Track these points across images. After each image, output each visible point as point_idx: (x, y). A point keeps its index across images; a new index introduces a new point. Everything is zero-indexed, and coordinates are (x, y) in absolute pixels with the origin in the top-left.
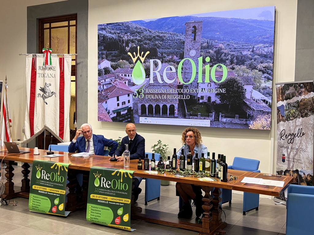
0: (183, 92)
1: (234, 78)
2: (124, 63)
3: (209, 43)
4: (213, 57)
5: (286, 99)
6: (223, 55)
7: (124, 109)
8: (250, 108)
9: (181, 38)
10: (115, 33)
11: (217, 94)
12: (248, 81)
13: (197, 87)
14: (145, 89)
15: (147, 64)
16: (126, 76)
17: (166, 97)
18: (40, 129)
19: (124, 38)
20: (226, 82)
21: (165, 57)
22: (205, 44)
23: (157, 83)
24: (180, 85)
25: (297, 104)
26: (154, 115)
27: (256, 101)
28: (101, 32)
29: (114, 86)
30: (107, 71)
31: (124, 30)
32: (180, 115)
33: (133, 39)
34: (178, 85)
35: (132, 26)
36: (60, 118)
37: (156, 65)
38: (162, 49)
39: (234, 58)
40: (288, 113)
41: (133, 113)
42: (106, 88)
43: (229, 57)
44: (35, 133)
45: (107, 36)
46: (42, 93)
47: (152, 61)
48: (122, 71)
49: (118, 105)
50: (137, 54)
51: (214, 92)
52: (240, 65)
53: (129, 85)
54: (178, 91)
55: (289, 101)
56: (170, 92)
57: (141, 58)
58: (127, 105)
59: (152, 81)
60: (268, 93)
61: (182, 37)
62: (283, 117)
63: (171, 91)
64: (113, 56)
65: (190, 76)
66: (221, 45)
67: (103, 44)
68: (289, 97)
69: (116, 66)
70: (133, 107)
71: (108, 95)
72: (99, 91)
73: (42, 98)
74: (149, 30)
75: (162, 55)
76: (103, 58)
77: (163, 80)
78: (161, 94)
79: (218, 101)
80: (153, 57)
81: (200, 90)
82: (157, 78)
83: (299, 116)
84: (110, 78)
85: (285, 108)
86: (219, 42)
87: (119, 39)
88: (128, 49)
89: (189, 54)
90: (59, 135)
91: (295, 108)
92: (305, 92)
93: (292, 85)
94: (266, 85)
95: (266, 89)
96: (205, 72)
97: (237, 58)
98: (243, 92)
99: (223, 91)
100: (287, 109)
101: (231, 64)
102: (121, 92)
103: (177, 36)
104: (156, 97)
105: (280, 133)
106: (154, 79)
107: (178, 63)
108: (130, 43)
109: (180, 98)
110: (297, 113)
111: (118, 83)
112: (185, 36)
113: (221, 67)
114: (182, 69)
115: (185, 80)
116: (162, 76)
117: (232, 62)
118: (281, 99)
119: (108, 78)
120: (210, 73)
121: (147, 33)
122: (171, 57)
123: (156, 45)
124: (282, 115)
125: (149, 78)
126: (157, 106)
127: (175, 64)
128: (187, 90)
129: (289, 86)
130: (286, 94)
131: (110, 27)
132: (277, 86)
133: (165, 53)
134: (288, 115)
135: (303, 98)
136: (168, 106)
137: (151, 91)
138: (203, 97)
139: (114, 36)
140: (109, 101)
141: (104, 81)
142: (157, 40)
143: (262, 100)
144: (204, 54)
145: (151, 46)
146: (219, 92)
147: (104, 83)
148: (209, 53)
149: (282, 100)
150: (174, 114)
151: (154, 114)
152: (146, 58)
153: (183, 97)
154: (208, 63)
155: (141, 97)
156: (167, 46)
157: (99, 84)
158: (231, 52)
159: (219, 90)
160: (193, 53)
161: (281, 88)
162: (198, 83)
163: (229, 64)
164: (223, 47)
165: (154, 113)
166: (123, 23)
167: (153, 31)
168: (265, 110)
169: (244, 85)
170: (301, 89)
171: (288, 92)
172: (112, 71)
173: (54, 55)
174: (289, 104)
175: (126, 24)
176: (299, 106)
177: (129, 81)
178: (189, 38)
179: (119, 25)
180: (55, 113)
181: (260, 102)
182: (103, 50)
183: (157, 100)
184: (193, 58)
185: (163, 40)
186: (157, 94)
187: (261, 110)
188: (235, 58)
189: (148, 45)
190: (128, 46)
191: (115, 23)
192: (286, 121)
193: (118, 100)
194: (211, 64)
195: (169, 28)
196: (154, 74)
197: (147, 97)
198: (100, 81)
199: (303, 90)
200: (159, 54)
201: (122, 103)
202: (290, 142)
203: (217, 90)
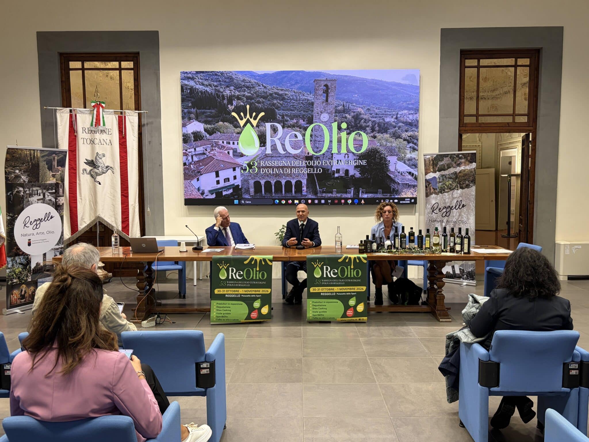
0: (313, 164)
1: (376, 148)
2: (227, 126)
3: (345, 106)
4: (350, 123)
5: (439, 170)
6: (362, 121)
7: (227, 188)
8: (394, 182)
9: (308, 98)
10: (210, 85)
11: (356, 167)
12: (392, 151)
13: (332, 158)
14: (259, 162)
15: (261, 128)
16: (230, 144)
17: (290, 171)
18: (88, 222)
19: (225, 92)
20: (366, 152)
21: (287, 121)
22: (340, 108)
23: (277, 154)
24: (309, 156)
25: (454, 175)
26: (273, 195)
27: (401, 174)
28: (186, 82)
29: (211, 158)
30: (197, 136)
31: (225, 82)
32: (310, 193)
33: (240, 95)
34: (306, 157)
35: (237, 78)
36: (122, 204)
37: (275, 130)
38: (283, 110)
39: (375, 124)
40: (442, 185)
41: (241, 193)
42: (197, 160)
43: (370, 124)
44: (79, 229)
45: (197, 89)
46: (89, 168)
47: (268, 125)
48: (224, 137)
49: (218, 182)
50: (245, 115)
51: (352, 163)
52: (382, 133)
53: (234, 155)
54: (306, 163)
55: (443, 173)
56: (296, 165)
57: (252, 120)
58: (232, 182)
59: (269, 151)
60: (414, 165)
61: (310, 97)
62: (435, 189)
63: (297, 163)
64: (207, 117)
65: (322, 145)
66: (359, 110)
67: (190, 99)
68: (444, 168)
69: (213, 130)
70: (242, 185)
71: (201, 169)
72: (185, 164)
73: (89, 176)
74: (263, 85)
75: (283, 117)
76: (190, 119)
77: (284, 149)
78: (283, 167)
79: (358, 175)
80: (270, 120)
81: (336, 162)
82: (276, 147)
83: (458, 187)
84: (204, 147)
85: (438, 180)
86: (358, 105)
87: (217, 94)
88: (231, 107)
89: (319, 118)
90: (122, 229)
91: (452, 180)
92: (465, 163)
93: (447, 155)
94: (411, 155)
95: (412, 160)
96: (341, 141)
97: (379, 125)
98: (386, 164)
99: (364, 163)
100: (441, 181)
101: (372, 132)
102: (222, 166)
103: (303, 95)
104: (276, 171)
105: (431, 207)
106: (272, 148)
107: (305, 129)
108: (234, 99)
109: (309, 172)
110: (454, 185)
111: (216, 153)
112: (313, 96)
113: (360, 135)
114: (311, 136)
115: (316, 150)
116: (283, 145)
117: (373, 130)
118: (432, 170)
119: (201, 146)
120: (347, 142)
121: (260, 89)
122: (295, 121)
123: (274, 105)
124: (434, 188)
125: (265, 146)
126: (278, 183)
127: (302, 130)
128: (319, 163)
129: (443, 156)
130: (439, 165)
131: (201, 76)
132: (425, 156)
133: (287, 115)
134: (441, 188)
135: (463, 169)
136: (293, 182)
137: (268, 164)
138: (339, 170)
139: (208, 89)
140: (202, 178)
141: (193, 150)
142: (276, 98)
143: (407, 172)
144: (339, 118)
145: (266, 106)
146: (359, 164)
147: (193, 153)
148: (346, 117)
149: (433, 172)
150: (301, 192)
151: (273, 193)
152: (260, 121)
153: (314, 171)
154: (345, 129)
155: (254, 171)
156: (290, 107)
157: (185, 154)
158: (371, 118)
159: (359, 161)
160: (325, 117)
161: (432, 159)
162: (333, 154)
163: (370, 132)
164: (363, 112)
165: (273, 191)
166: (222, 73)
167: (269, 87)
168: (410, 183)
169: (387, 156)
170: (461, 160)
171: (442, 164)
172: (206, 136)
173: (109, 111)
174: (442, 176)
175: (228, 74)
176: (456, 178)
177: (235, 151)
178: (320, 99)
179: (216, 75)
180: (114, 196)
181: (405, 174)
182: (190, 107)
183: (277, 175)
184: (325, 123)
185: (283, 99)
186: (278, 167)
187: (406, 184)
188: (377, 125)
189: (262, 104)
190: (232, 104)
191: (209, 72)
192: (440, 194)
193: (217, 175)
194: (348, 131)
195: (292, 85)
196: (271, 142)
197: (263, 171)
198: (186, 150)
199: (463, 160)
200: (279, 117)
201: (225, 180)
202: (446, 215)
203: (355, 162)
